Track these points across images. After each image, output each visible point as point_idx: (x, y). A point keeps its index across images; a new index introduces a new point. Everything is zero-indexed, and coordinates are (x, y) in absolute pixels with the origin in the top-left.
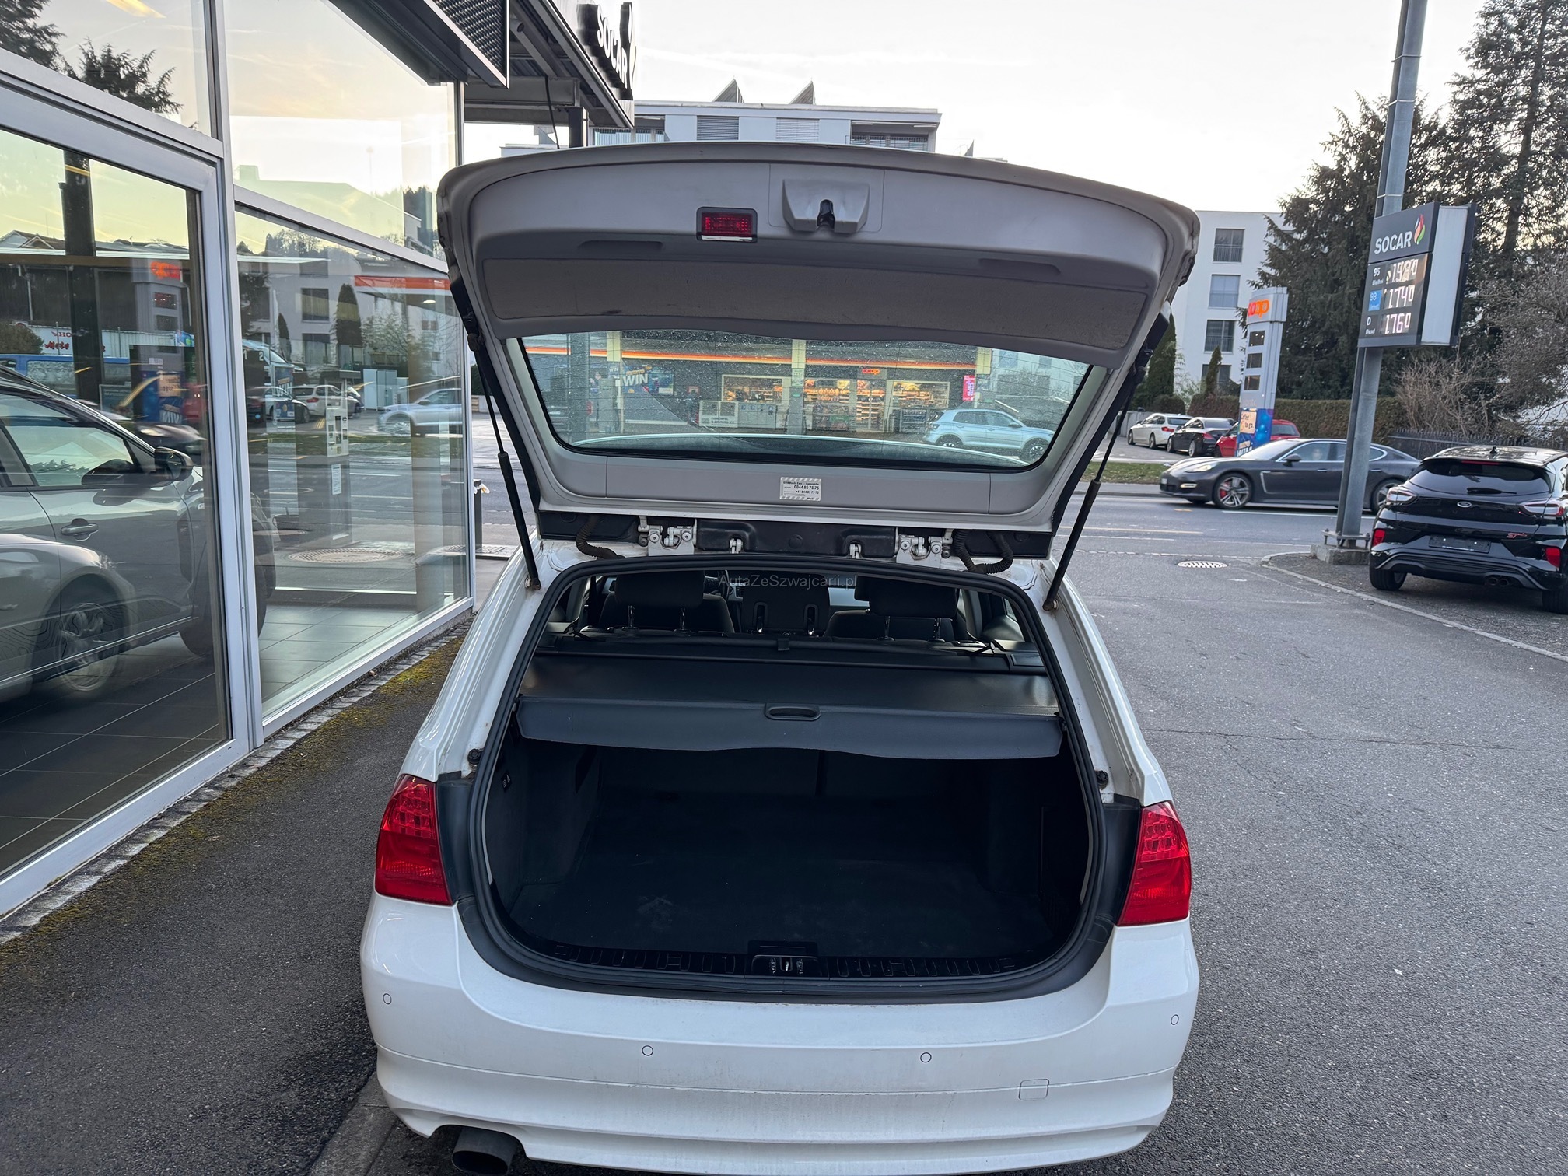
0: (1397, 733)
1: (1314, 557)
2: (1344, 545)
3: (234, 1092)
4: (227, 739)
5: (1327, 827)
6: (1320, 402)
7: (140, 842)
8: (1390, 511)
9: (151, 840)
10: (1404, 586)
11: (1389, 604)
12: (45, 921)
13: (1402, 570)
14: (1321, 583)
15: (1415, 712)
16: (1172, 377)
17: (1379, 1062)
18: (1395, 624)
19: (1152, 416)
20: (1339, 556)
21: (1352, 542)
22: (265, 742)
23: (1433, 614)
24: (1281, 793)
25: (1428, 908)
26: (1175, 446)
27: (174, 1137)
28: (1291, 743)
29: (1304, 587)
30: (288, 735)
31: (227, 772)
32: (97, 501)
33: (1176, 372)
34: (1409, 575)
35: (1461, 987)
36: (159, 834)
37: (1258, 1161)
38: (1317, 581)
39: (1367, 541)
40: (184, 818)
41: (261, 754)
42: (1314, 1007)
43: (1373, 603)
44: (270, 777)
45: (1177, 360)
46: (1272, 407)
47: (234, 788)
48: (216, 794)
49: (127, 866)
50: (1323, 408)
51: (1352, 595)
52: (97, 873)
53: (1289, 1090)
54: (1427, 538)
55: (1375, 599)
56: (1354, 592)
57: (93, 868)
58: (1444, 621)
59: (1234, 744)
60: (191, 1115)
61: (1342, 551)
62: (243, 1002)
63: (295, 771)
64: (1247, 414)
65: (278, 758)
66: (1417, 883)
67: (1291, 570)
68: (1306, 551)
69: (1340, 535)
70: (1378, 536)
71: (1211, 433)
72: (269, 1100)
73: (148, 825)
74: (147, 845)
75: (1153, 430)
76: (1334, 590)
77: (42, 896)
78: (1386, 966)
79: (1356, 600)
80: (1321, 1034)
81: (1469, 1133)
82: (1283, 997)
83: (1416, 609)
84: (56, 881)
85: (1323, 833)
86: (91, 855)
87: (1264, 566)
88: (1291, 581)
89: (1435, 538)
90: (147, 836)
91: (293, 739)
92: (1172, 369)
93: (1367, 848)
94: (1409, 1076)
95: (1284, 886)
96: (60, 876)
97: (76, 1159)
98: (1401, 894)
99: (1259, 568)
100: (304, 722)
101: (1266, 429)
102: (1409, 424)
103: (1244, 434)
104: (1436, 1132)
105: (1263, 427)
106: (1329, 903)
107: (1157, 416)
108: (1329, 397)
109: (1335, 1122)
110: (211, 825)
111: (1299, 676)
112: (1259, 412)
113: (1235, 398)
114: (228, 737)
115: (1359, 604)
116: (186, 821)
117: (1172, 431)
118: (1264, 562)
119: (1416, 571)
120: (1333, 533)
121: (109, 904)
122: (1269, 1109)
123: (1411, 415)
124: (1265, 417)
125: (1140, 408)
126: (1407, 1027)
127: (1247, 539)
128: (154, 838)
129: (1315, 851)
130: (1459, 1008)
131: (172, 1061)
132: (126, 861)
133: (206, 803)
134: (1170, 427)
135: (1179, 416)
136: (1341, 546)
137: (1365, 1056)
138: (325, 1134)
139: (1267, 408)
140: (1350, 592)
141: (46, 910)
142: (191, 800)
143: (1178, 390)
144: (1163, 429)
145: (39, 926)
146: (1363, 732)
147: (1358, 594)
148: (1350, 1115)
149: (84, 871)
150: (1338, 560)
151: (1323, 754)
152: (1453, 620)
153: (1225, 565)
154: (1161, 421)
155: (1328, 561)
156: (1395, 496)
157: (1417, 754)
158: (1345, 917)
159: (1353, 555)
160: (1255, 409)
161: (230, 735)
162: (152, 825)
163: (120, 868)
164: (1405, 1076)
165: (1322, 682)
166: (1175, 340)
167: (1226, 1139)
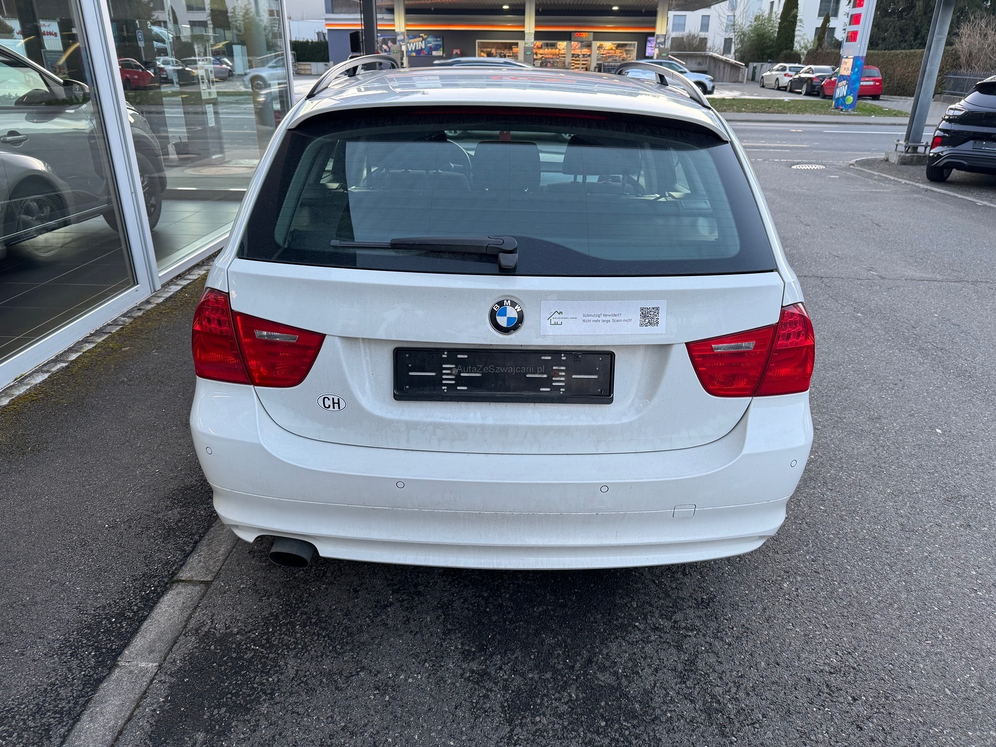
0: (942, 275)
1: (887, 160)
2: (909, 151)
3: (137, 511)
4: (135, 284)
5: (891, 336)
6: (898, 52)
7: (77, 351)
8: (948, 123)
9: (84, 351)
10: (949, 179)
11: (939, 190)
12: (12, 403)
13: (949, 167)
14: (890, 177)
15: (955, 261)
16: (794, 36)
17: (923, 491)
18: (942, 204)
19: (777, 66)
20: (905, 159)
21: (915, 149)
22: (162, 287)
23: (969, 196)
24: (859, 315)
25: (961, 389)
26: (793, 87)
27: (96, 539)
28: (868, 282)
29: (879, 180)
30: (178, 283)
31: (136, 307)
32: (27, 119)
33: (796, 33)
34: (954, 171)
35: (982, 440)
36: (90, 346)
37: (837, 555)
38: (888, 176)
39: (926, 148)
40: (107, 336)
41: (159, 295)
42: (878, 454)
43: (927, 190)
44: (165, 310)
45: (798, 23)
46: (865, 55)
47: (140, 317)
48: (128, 320)
49: (67, 367)
50: (900, 57)
51: (912, 185)
52: (47, 372)
53: (860, 508)
54: (972, 142)
55: (929, 187)
56: (914, 183)
57: (45, 369)
58: (977, 201)
59: (828, 283)
60: (107, 526)
61: (908, 155)
62: (144, 453)
63: (182, 305)
64: (846, 60)
65: (171, 297)
66: (953, 372)
67: (870, 169)
68: (882, 156)
69: (907, 143)
70: (937, 142)
71: (818, 77)
72: (160, 516)
73: (82, 341)
74: (81, 353)
75: (778, 76)
76: (899, 182)
77: (11, 386)
78: (930, 427)
79: (915, 189)
80: (883, 472)
81: (986, 536)
82: (857, 448)
83: (957, 193)
84: (21, 377)
85: (888, 341)
86: (44, 360)
87: (852, 167)
88: (870, 176)
89: (977, 142)
90: (81, 348)
91: (181, 285)
92: (794, 31)
93: (919, 350)
94: (944, 499)
95: (860, 376)
96: (23, 373)
97: (29, 553)
98: (942, 380)
99: (848, 168)
100: (189, 274)
101: (858, 71)
102: (961, 67)
103: (842, 76)
104: (962, 535)
105: (856, 70)
106: (891, 386)
107: (781, 66)
108: (904, 49)
109: (891, 530)
110: (125, 341)
111: (873, 238)
112: (856, 59)
113: (837, 51)
114: (134, 283)
115: (917, 191)
116: (108, 338)
117: (791, 76)
118: (851, 164)
119: (960, 167)
120: (902, 142)
121: (54, 391)
122: (845, 520)
123: (963, 59)
124: (859, 63)
125: (769, 60)
126: (944, 467)
127: (841, 150)
128: (87, 349)
129: (882, 352)
130: (981, 455)
131: (95, 491)
132: (67, 364)
133: (121, 327)
134: (790, 73)
135: (797, 65)
136: (907, 152)
137: (914, 486)
138: (197, 537)
139: (861, 55)
140: (911, 183)
141: (13, 395)
142: (111, 325)
143: (797, 47)
144: (785, 75)
145: (8, 405)
146: (918, 275)
147: (917, 184)
148: (902, 525)
149: (39, 370)
150: (904, 162)
151: (889, 289)
152: (984, 200)
153: (824, 167)
154: (784, 69)
155: (896, 163)
156: (952, 111)
157: (956, 288)
158: (902, 396)
159: (915, 158)
160: (852, 57)
161: (136, 282)
162: (86, 340)
163: (63, 368)
164: (941, 499)
165: (889, 242)
166: (797, 8)
167: (814, 540)
